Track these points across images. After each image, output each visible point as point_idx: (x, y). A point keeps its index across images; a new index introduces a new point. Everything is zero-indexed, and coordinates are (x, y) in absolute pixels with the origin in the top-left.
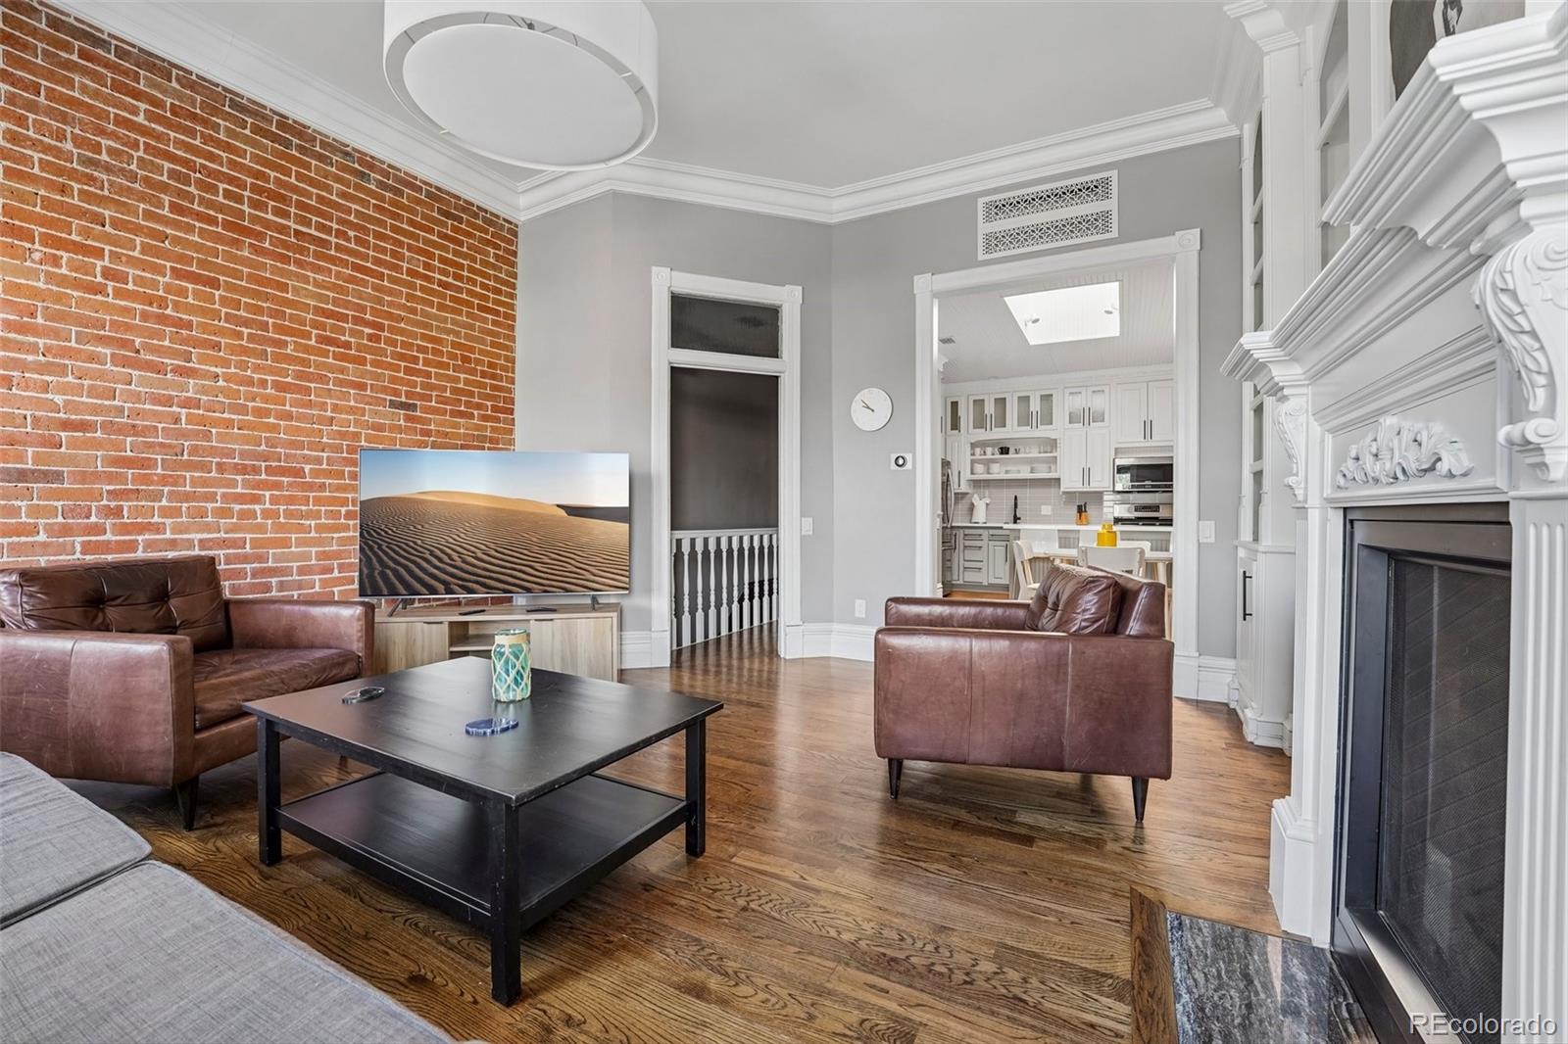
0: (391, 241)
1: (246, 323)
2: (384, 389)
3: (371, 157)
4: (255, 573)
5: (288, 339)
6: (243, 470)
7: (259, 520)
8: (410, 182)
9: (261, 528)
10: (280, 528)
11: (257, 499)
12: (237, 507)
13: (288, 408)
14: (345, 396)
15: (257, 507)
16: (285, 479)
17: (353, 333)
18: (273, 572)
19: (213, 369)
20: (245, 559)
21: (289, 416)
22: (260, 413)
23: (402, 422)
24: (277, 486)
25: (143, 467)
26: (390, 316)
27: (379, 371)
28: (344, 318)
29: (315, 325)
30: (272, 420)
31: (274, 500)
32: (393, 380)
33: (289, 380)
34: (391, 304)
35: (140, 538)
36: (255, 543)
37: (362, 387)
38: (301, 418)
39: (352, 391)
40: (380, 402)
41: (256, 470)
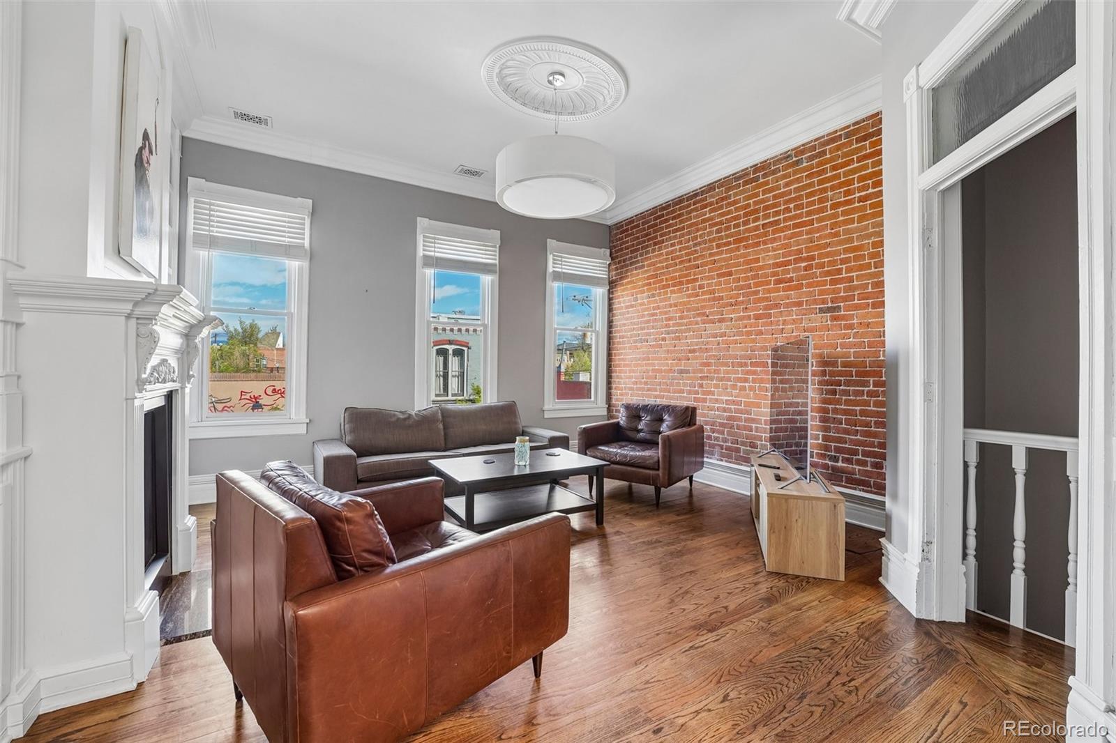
0: (818, 193)
1: (742, 288)
2: (815, 302)
3: (803, 145)
4: (747, 420)
5: (760, 288)
6: (741, 365)
7: (747, 392)
8: (833, 138)
9: (748, 396)
10: (756, 396)
11: (746, 380)
12: (739, 384)
13: (760, 328)
14: (789, 314)
15: (747, 384)
16: (759, 369)
17: (794, 270)
18: (753, 420)
19: (731, 316)
20: (741, 412)
21: (761, 333)
22: (749, 333)
23: (829, 322)
24: (755, 373)
25: (709, 366)
26: (819, 247)
27: (812, 289)
28: (789, 263)
29: (774, 274)
30: (753, 336)
31: (754, 381)
32: (821, 293)
33: (761, 312)
34: (820, 238)
35: (708, 397)
36: (747, 404)
37: (799, 304)
38: (767, 332)
39: (794, 309)
40: (811, 311)
41: (746, 365)
